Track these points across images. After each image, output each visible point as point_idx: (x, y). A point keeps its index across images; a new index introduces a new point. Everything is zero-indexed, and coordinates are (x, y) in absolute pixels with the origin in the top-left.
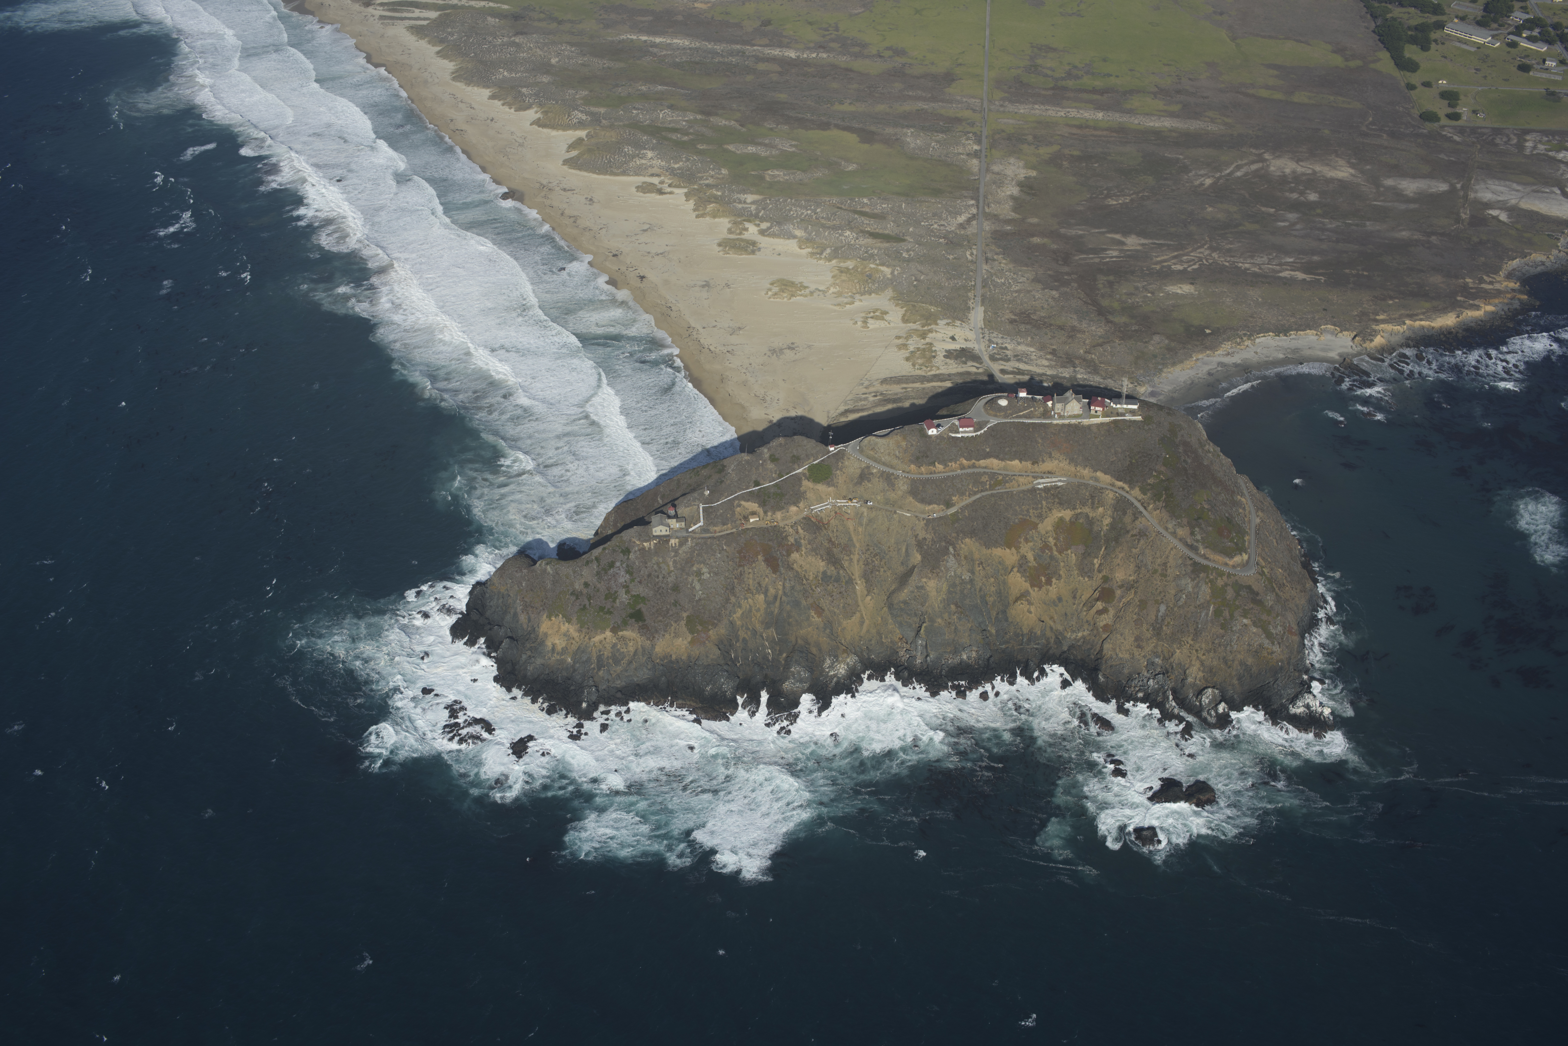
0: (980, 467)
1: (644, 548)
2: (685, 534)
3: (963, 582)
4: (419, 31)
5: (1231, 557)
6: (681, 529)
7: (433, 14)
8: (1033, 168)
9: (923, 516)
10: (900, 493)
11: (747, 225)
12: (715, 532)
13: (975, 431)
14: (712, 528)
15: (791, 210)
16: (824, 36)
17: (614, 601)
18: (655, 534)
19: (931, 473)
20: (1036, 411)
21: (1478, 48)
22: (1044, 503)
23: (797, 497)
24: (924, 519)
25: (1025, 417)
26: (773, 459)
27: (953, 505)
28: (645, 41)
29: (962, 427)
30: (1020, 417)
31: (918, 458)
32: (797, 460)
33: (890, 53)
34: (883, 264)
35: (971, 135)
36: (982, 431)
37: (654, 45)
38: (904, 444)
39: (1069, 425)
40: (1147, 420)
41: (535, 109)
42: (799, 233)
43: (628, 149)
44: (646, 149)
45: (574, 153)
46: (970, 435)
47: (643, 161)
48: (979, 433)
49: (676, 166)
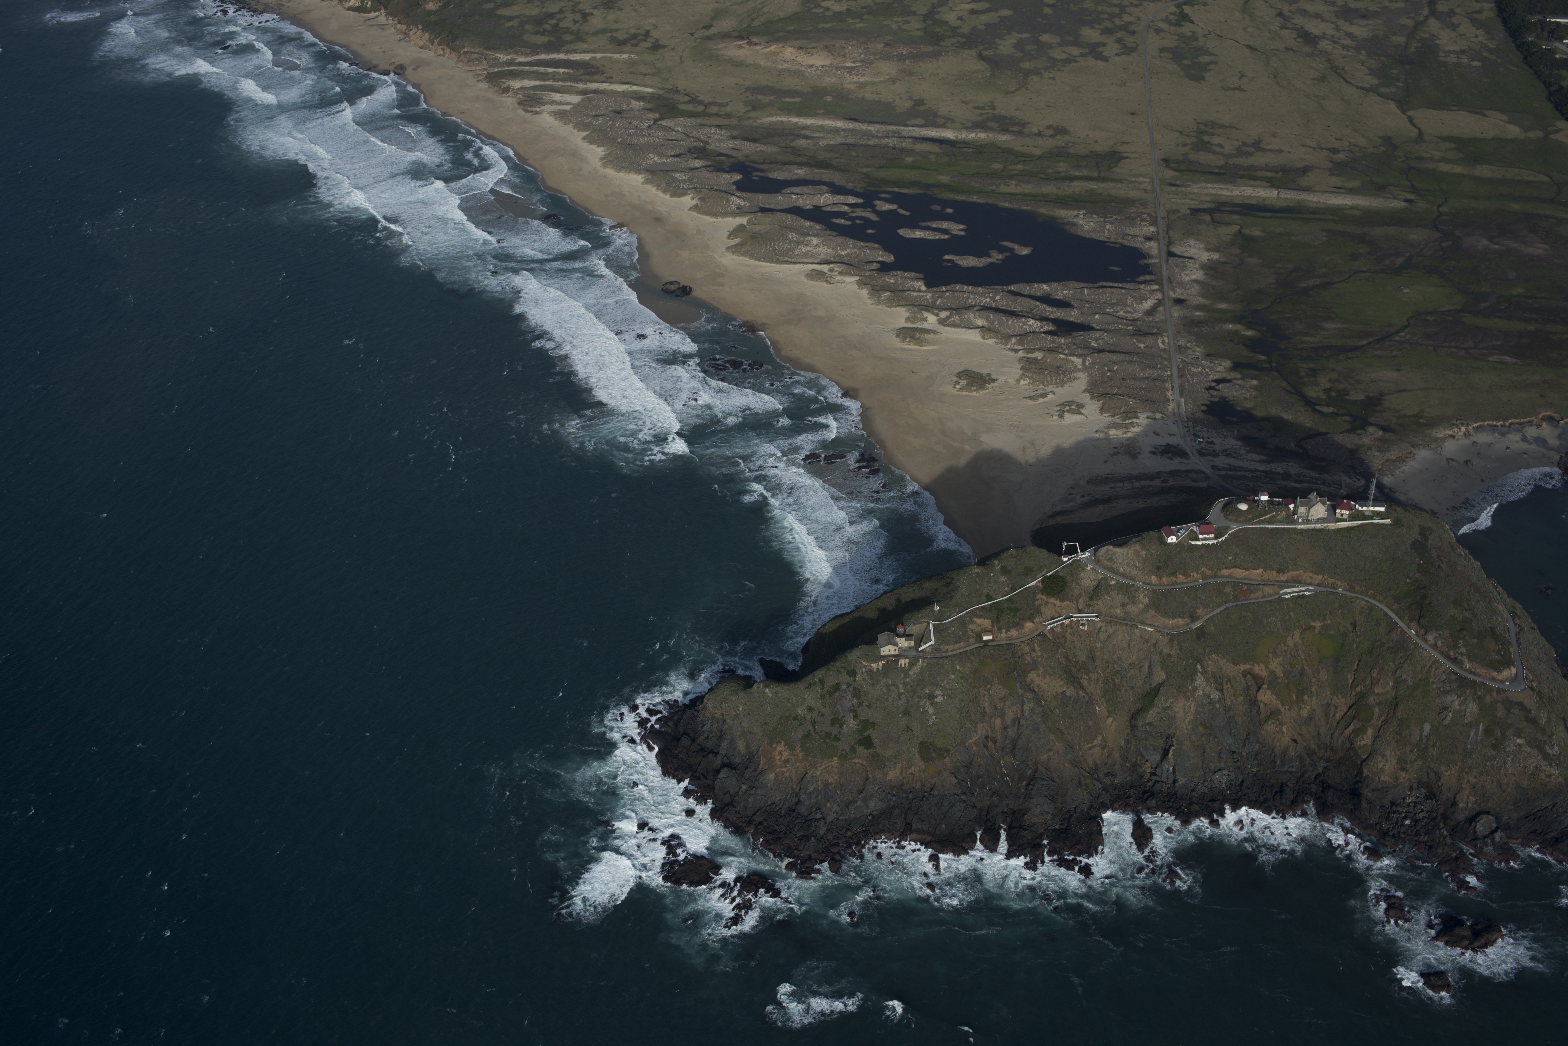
0: (1223, 577)
1: (870, 671)
2: (914, 653)
3: (1211, 702)
4: (562, 116)
5: (1500, 671)
6: (910, 648)
7: (575, 99)
8: (1216, 250)
9: (1167, 631)
10: (1141, 606)
11: (926, 314)
12: (947, 651)
13: (1216, 538)
14: (944, 648)
15: (968, 298)
16: (981, 115)
17: (841, 726)
18: (882, 654)
19: (1173, 584)
20: (1277, 515)
22: (1292, 614)
23: (1033, 613)
24: (1168, 634)
25: (1270, 522)
26: (1005, 571)
27: (1197, 619)
28: (796, 123)
29: (1202, 534)
30: (1263, 522)
31: (1158, 568)
32: (1029, 573)
33: (1051, 132)
34: (1073, 355)
35: (1145, 216)
36: (1224, 538)
37: (806, 127)
38: (1143, 553)
39: (1315, 530)
40: (1397, 522)
41: (691, 195)
42: (980, 322)
43: (792, 236)
44: (810, 235)
45: (737, 241)
46: (1211, 542)
47: (809, 249)
48: (1220, 540)
49: (844, 253)
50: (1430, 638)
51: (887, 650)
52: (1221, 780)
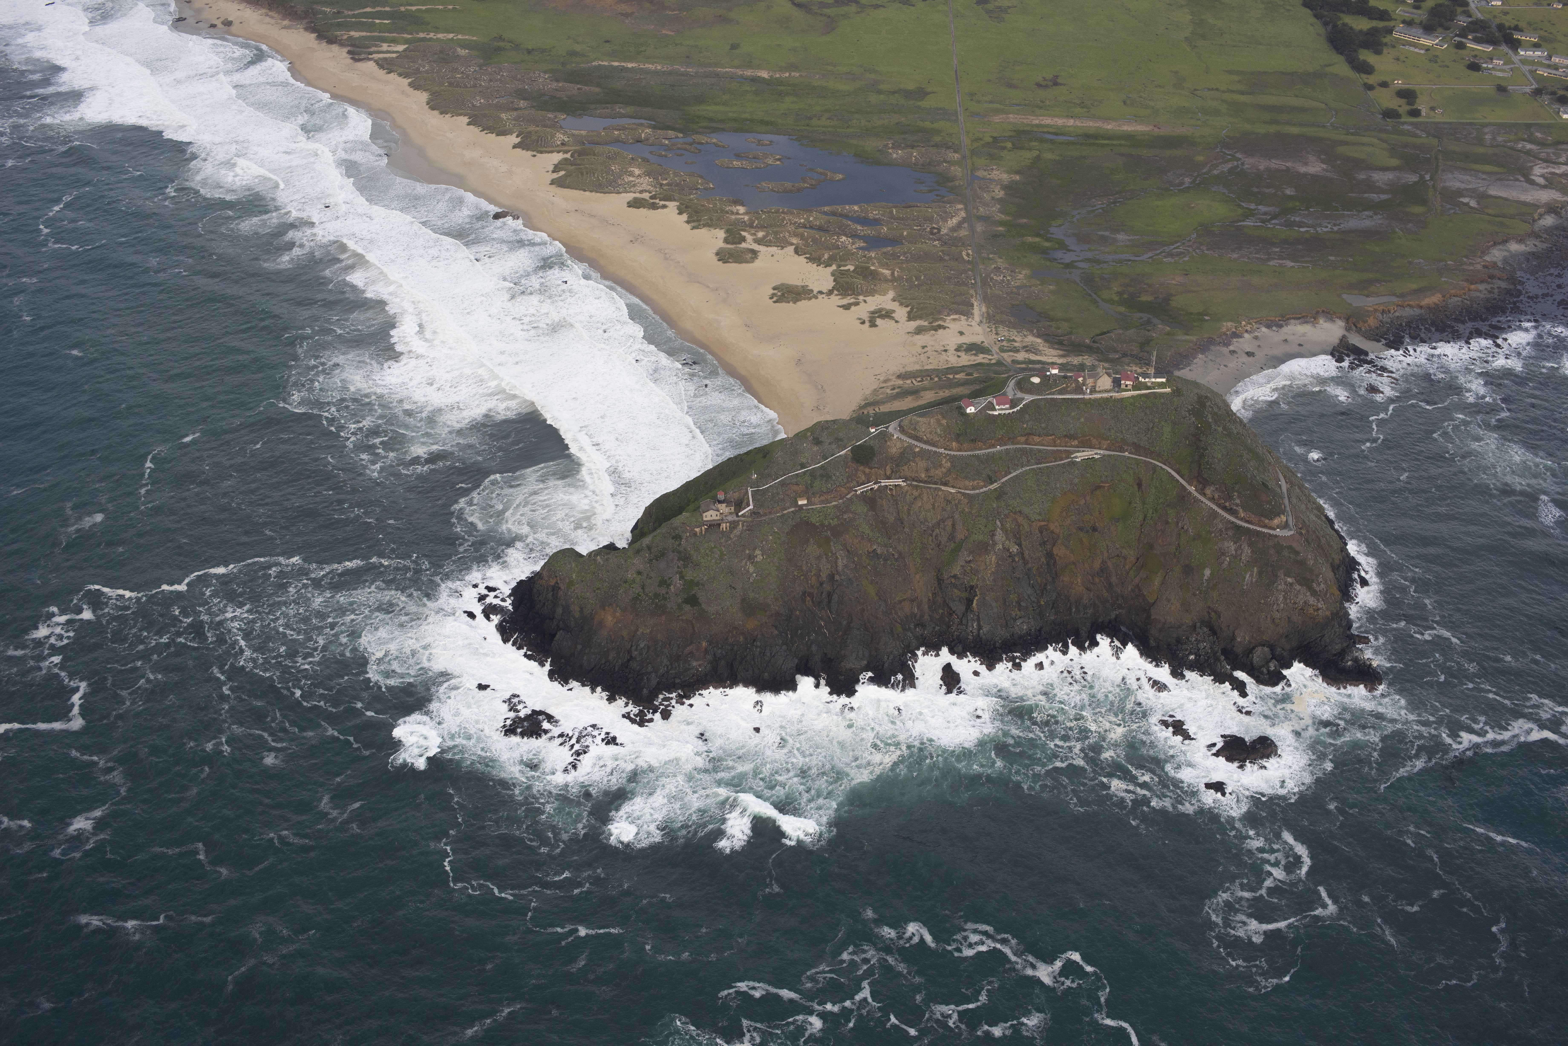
0: (1018, 443)
1: (695, 534)
2: (734, 518)
3: (1011, 556)
4: (387, 64)
5: (1271, 519)
6: (730, 513)
7: (401, 48)
8: (1017, 172)
9: (968, 492)
10: (944, 470)
11: (744, 234)
12: (765, 515)
13: (1011, 408)
14: (762, 511)
15: (784, 218)
16: (794, 57)
17: (669, 586)
18: (705, 519)
19: (972, 450)
20: (1068, 387)
21: (1427, 50)
23: (843, 478)
24: (968, 495)
25: (1060, 392)
26: (817, 441)
27: (995, 481)
28: (618, 67)
29: (998, 404)
30: (1053, 394)
31: (958, 435)
32: (840, 442)
33: (860, 71)
34: (883, 266)
35: (951, 144)
36: (1018, 408)
37: (627, 70)
38: (944, 422)
39: (1101, 399)
40: (1176, 391)
41: (514, 135)
42: (794, 241)
43: (615, 167)
44: (632, 167)
45: (561, 173)
46: (1007, 412)
47: (631, 179)
48: (1015, 410)
49: (665, 182)
50: (1208, 491)
51: (710, 516)
52: (1022, 626)
